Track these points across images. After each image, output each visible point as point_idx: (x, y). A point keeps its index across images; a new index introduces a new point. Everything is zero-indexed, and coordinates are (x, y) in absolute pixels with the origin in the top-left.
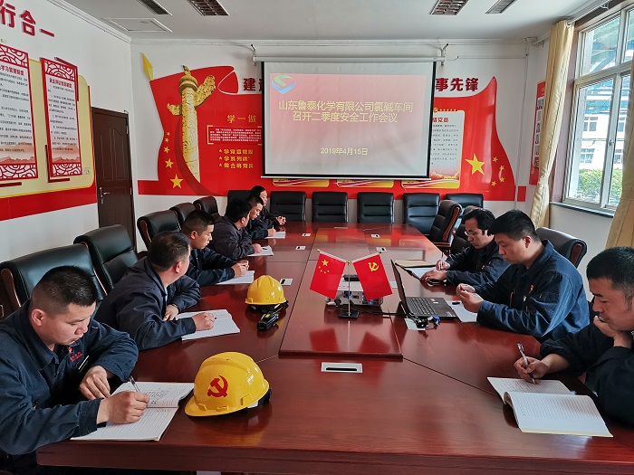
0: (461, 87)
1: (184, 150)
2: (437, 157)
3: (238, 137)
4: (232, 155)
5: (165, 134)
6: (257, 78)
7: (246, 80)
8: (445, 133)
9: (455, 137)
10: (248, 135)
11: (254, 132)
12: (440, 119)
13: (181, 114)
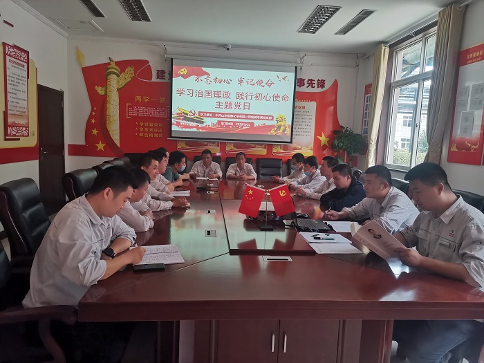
0: (313, 85)
1: (108, 122)
2: (298, 133)
3: (151, 114)
4: (146, 127)
5: (92, 109)
6: (167, 70)
7: (158, 71)
8: (303, 117)
9: (310, 120)
10: (159, 112)
11: (164, 111)
12: (300, 107)
13: (106, 94)
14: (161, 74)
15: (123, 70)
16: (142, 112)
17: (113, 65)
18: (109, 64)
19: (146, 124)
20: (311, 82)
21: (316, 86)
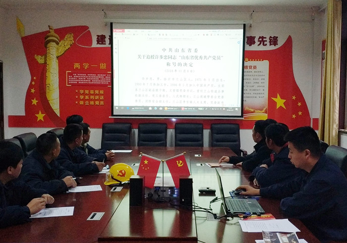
0: (265, 43)
1: (47, 91)
2: (249, 95)
3: (91, 81)
4: (86, 94)
5: (32, 80)
6: (107, 34)
7: (98, 36)
8: (255, 77)
9: (263, 81)
10: (100, 79)
11: (105, 77)
12: (250, 67)
13: (45, 63)
14: (101, 39)
15: (62, 37)
16: (82, 79)
17: (53, 33)
18: (48, 32)
19: (87, 92)
20: (262, 40)
21: (268, 44)
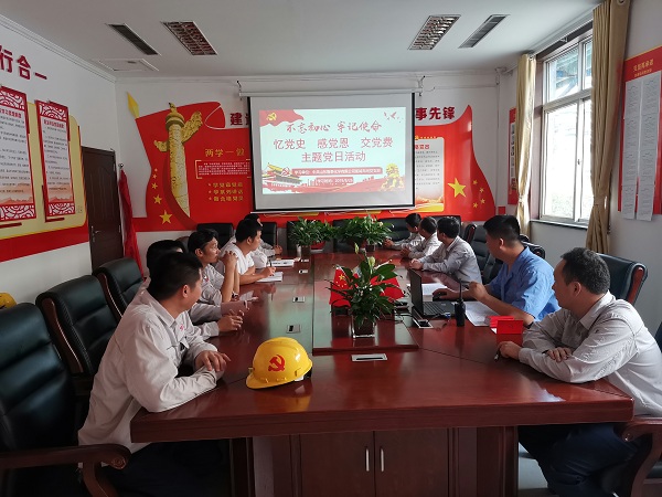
0: (439, 116)
1: (173, 185)
3: (227, 171)
4: (222, 188)
6: (243, 112)
7: (232, 114)
8: (427, 159)
9: (437, 163)
10: (237, 168)
11: (243, 165)
12: (421, 147)
13: (169, 151)
14: (236, 118)
16: (216, 169)
17: (174, 112)
18: (170, 111)
19: (222, 185)
20: (435, 112)
21: (442, 116)
